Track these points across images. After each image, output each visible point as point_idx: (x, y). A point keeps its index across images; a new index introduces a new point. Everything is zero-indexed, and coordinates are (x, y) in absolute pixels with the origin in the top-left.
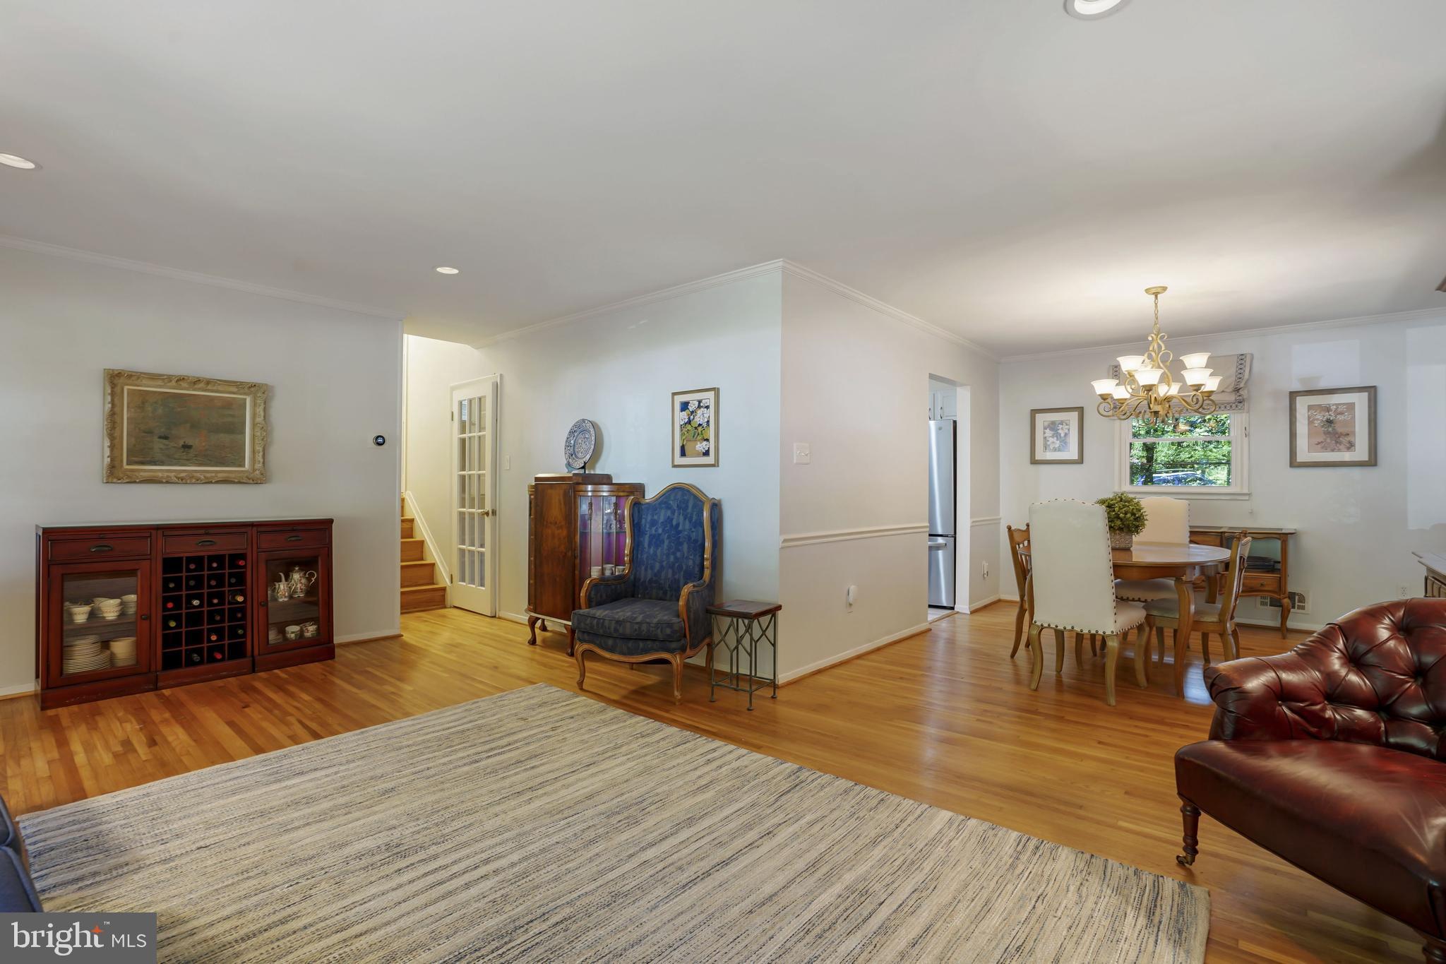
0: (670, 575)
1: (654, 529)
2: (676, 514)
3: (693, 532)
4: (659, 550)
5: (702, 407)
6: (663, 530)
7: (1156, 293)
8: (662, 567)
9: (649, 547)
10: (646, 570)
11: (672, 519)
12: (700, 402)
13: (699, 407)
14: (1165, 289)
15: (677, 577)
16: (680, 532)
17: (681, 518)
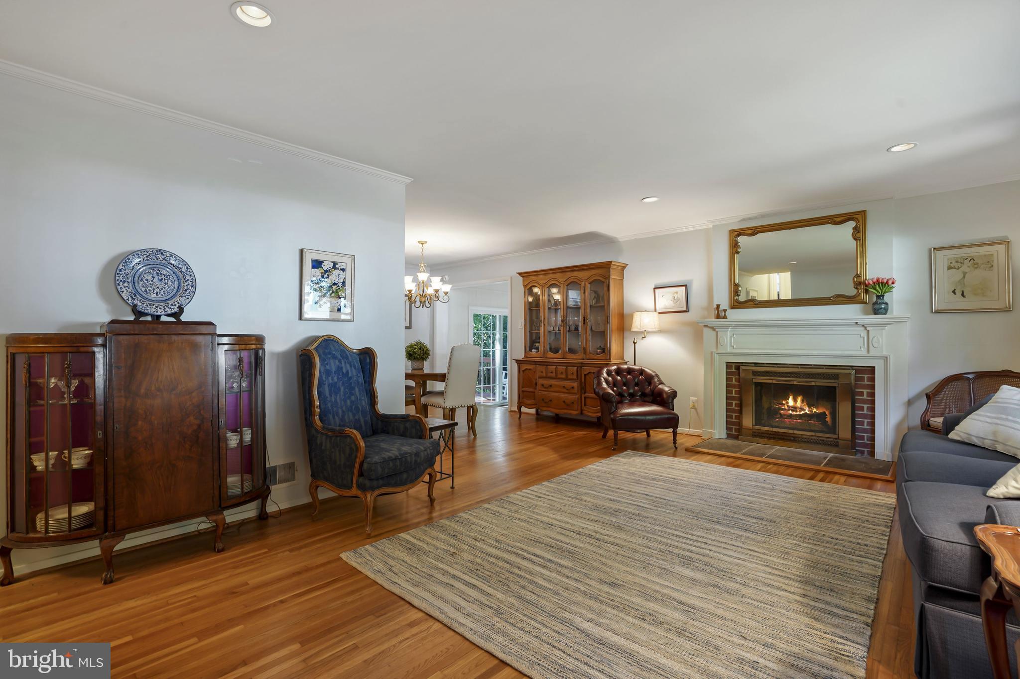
0: (351, 417)
1: (330, 378)
2: (343, 362)
3: (359, 377)
4: (338, 397)
5: (338, 269)
6: (338, 378)
7: (422, 243)
8: (343, 412)
9: (331, 396)
10: (334, 418)
11: (342, 368)
12: (335, 264)
13: (334, 267)
14: (426, 242)
15: (357, 417)
16: (351, 377)
17: (348, 366)
